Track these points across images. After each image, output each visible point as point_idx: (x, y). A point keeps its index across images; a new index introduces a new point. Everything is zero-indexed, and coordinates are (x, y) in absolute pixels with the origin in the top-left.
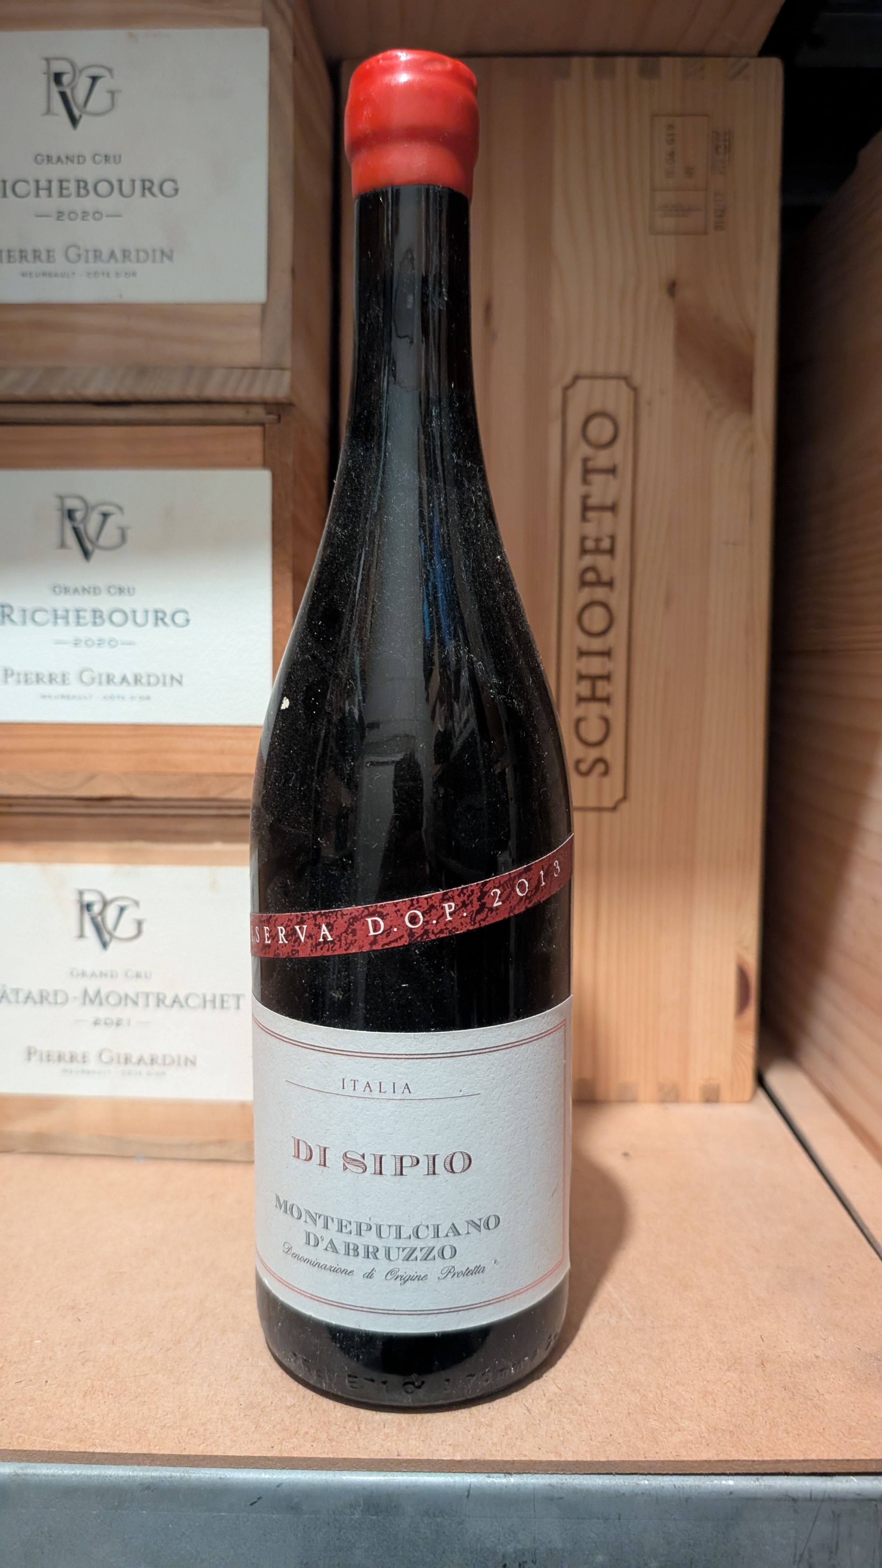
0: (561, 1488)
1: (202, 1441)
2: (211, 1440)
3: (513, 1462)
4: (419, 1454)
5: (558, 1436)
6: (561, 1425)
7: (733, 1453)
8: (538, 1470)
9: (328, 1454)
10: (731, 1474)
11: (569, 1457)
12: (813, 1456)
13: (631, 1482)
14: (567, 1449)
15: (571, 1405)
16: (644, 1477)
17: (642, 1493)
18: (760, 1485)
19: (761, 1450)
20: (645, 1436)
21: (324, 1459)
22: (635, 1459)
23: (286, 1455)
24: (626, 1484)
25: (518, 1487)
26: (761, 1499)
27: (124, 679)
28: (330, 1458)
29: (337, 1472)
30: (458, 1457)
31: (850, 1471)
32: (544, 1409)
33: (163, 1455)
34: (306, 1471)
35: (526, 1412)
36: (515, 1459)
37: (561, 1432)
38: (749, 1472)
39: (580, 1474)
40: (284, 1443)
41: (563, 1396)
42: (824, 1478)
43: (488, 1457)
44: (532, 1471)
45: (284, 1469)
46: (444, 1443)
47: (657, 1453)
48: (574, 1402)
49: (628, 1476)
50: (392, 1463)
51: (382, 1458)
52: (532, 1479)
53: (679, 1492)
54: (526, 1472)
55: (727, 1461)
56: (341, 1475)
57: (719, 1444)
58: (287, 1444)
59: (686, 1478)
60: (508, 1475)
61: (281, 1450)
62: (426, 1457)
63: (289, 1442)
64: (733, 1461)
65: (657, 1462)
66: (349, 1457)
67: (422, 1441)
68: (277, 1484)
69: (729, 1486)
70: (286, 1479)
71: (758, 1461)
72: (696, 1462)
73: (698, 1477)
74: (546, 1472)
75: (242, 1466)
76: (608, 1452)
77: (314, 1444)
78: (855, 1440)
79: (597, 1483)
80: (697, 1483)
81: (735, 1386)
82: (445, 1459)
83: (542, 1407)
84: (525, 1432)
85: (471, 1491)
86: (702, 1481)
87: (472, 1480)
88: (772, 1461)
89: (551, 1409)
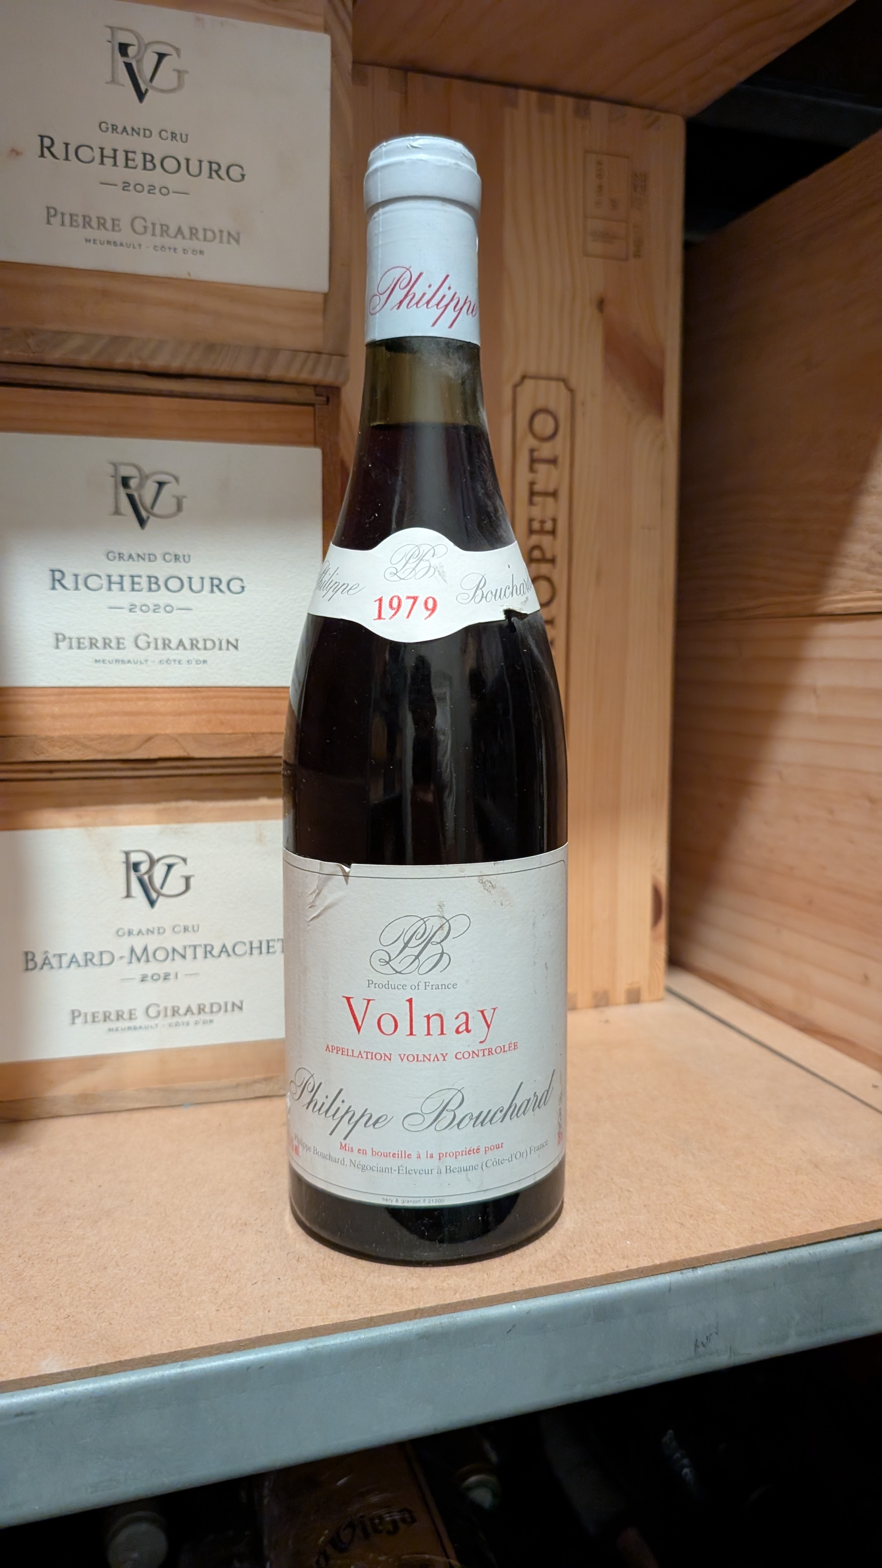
0: (734, 1271)
4: (627, 1267)
8: (715, 1262)
20: (776, 1224)
23: (530, 1288)
24: (778, 1260)
25: (704, 1277)
27: (181, 643)
34: (545, 1297)
35: (680, 1225)
36: (699, 1255)
39: (744, 1258)
45: (528, 1299)
49: (777, 1253)
52: (712, 1269)
53: (813, 1258)
54: (708, 1264)
58: (523, 1280)
60: (695, 1270)
67: (624, 1258)
69: (844, 1247)
70: (533, 1307)
74: (721, 1262)
76: (760, 1237)
79: (758, 1264)
85: (671, 1287)
87: (670, 1278)
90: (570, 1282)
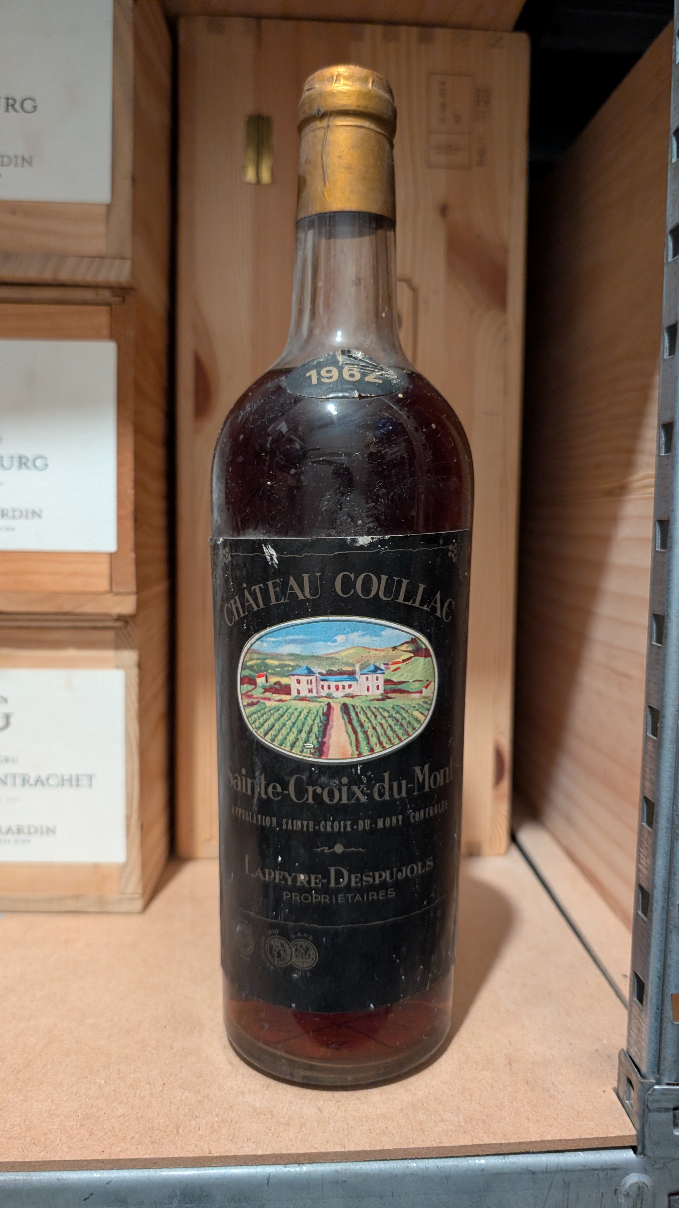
0: (345, 1173)
1: (42, 1149)
2: (51, 1147)
3: (305, 1154)
4: (227, 1151)
5: (344, 1130)
6: (346, 1121)
7: (485, 1138)
8: (327, 1160)
9: (150, 1155)
10: (483, 1155)
11: (352, 1147)
12: (549, 1138)
13: (402, 1165)
14: (351, 1141)
16: (413, 1160)
17: (411, 1174)
18: (506, 1162)
19: (507, 1135)
20: (414, 1127)
21: (146, 1160)
22: (406, 1147)
23: (115, 1158)
24: (398, 1167)
25: (309, 1175)
26: (507, 1173)
28: (152, 1159)
29: (158, 1170)
30: (260, 1152)
31: (578, 1148)
32: (333, 1108)
34: (131, 1170)
36: (307, 1151)
37: (345, 1127)
38: (498, 1153)
39: (360, 1161)
40: (113, 1146)
42: (557, 1154)
43: (284, 1152)
44: (321, 1161)
45: (112, 1169)
46: (249, 1141)
47: (424, 1141)
49: (400, 1161)
50: (203, 1160)
51: (195, 1156)
52: (321, 1167)
53: (440, 1171)
54: (317, 1161)
55: (481, 1145)
56: (161, 1171)
57: (474, 1131)
58: (116, 1148)
59: (446, 1160)
60: (301, 1165)
61: (110, 1154)
62: (232, 1154)
63: (118, 1146)
64: (485, 1144)
65: (423, 1148)
66: (168, 1156)
67: (231, 1140)
68: (106, 1183)
69: (481, 1164)
70: (114, 1177)
71: (505, 1143)
72: (455, 1147)
73: (456, 1159)
74: (332, 1161)
75: (77, 1169)
76: (384, 1142)
77: (138, 1147)
78: (582, 1122)
79: (375, 1167)
80: (455, 1163)
81: (487, 1082)
82: (248, 1154)
83: (330, 1106)
84: (316, 1129)
85: (270, 1180)
86: (459, 1161)
87: (271, 1170)
88: (516, 1143)
89: (338, 1107)
90: (159, 1158)
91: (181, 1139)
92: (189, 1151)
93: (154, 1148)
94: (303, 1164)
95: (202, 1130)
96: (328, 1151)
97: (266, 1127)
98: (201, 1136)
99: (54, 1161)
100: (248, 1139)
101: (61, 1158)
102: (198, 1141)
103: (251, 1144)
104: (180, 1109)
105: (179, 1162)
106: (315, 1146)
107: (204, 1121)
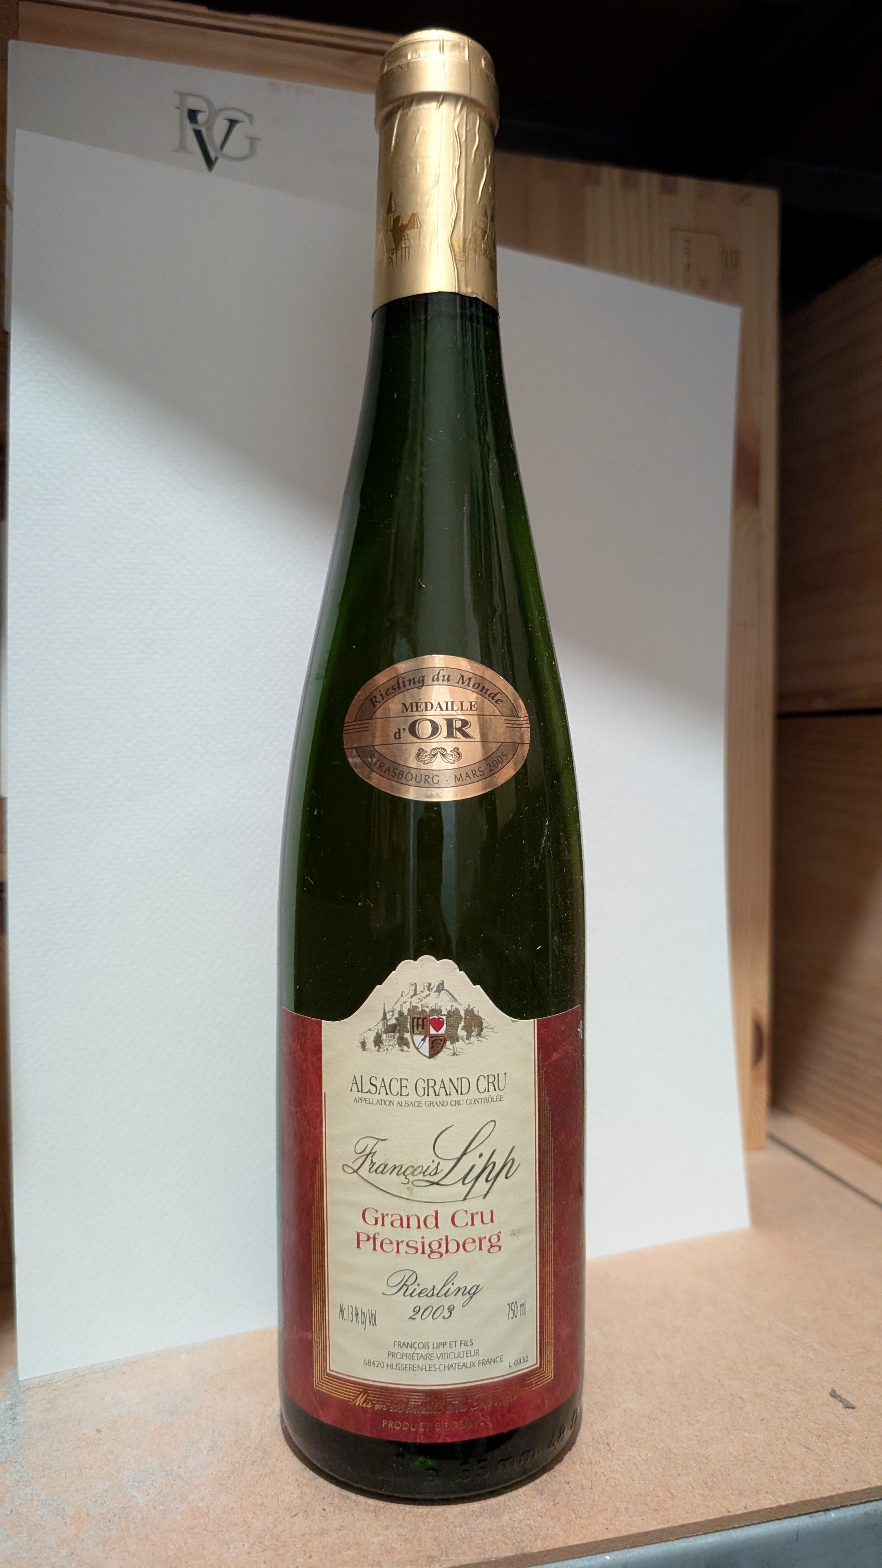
3: (831, 1497)
5: (852, 1465)
6: (846, 1456)
9: (664, 1524)
14: (869, 1476)
15: (840, 1437)
21: (662, 1530)
28: (669, 1528)
29: (676, 1541)
30: (783, 1503)
32: (820, 1445)
33: (506, 1558)
35: (807, 1450)
36: (833, 1494)
37: (852, 1462)
40: (614, 1522)
41: (826, 1429)
45: (625, 1548)
46: (760, 1492)
48: (840, 1434)
51: (714, 1517)
58: (618, 1523)
60: (827, 1512)
61: (617, 1530)
62: (756, 1509)
66: (686, 1522)
75: (585, 1554)
77: (643, 1518)
82: (772, 1506)
83: (816, 1442)
84: (821, 1468)
89: (826, 1443)
91: (683, 1502)
92: (704, 1513)
93: (662, 1517)
94: (828, 1510)
95: (698, 1488)
96: (855, 1490)
97: (766, 1476)
98: (702, 1495)
99: (559, 1549)
100: (757, 1491)
101: (565, 1544)
102: (703, 1500)
103: (765, 1495)
104: (653, 1470)
105: (699, 1527)
106: (838, 1486)
107: (690, 1478)
